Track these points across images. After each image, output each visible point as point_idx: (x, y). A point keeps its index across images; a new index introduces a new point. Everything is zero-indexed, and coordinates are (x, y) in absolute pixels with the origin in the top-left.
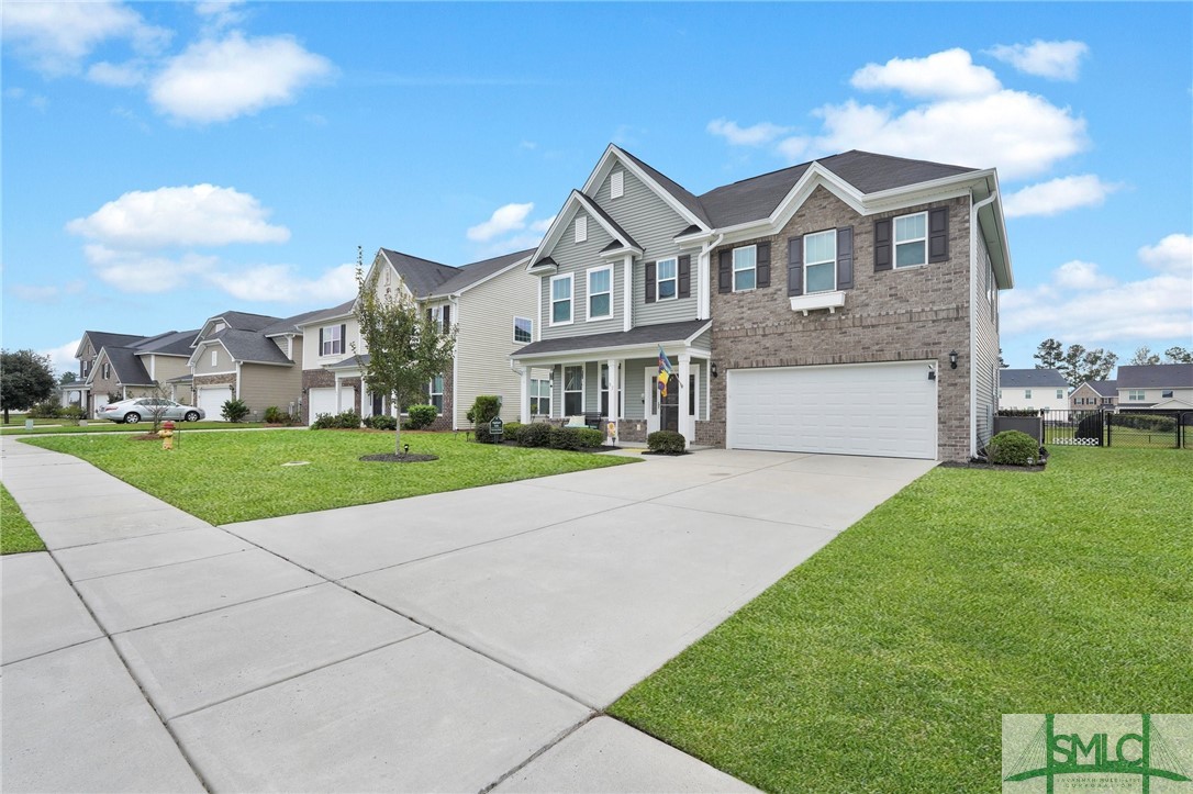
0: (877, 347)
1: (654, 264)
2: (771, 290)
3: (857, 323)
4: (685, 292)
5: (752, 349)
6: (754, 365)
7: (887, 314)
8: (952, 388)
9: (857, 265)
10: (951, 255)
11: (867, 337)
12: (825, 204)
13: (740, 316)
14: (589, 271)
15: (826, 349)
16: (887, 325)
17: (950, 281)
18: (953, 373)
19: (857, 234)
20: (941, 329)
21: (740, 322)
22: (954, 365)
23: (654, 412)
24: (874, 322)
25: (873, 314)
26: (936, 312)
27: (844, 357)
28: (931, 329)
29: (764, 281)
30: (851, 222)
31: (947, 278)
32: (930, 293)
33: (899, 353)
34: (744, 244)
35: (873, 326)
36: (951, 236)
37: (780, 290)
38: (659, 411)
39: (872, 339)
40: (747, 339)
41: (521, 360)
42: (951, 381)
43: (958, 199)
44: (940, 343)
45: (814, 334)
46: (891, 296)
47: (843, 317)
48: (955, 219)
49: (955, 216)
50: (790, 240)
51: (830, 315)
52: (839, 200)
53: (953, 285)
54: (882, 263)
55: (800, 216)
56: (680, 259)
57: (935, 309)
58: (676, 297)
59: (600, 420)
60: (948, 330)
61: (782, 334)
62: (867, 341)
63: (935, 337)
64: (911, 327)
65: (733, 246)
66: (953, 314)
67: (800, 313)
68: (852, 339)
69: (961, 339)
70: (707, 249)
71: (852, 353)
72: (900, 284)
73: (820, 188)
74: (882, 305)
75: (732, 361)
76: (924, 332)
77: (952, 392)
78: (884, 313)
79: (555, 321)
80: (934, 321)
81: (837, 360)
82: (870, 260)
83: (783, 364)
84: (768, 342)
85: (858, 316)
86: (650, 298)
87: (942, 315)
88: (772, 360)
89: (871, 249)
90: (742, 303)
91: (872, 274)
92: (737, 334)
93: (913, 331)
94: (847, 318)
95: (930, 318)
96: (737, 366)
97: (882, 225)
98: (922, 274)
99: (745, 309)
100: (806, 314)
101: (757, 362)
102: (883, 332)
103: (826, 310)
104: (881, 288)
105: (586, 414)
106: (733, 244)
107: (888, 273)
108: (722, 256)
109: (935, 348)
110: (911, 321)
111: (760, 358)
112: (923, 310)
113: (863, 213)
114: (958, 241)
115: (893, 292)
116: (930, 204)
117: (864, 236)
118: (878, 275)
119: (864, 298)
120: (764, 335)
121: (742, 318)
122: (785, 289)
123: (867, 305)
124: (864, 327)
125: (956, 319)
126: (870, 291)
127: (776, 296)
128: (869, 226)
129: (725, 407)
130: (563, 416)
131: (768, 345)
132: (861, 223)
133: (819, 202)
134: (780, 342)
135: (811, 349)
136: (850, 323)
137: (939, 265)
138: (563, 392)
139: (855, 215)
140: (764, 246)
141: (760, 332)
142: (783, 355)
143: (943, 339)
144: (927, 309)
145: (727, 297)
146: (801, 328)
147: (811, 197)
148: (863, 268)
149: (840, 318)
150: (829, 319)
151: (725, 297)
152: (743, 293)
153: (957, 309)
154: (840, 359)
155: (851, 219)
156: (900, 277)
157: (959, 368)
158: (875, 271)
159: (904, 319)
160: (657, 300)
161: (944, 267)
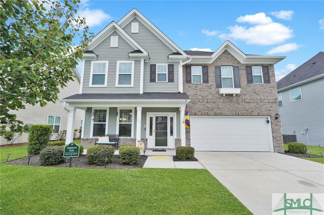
0: (251, 110)
1: (155, 65)
2: (209, 84)
3: (243, 101)
4: (171, 80)
5: (202, 107)
6: (203, 114)
7: (254, 99)
8: (276, 126)
9: (241, 80)
10: (271, 81)
11: (247, 106)
12: (228, 57)
13: (196, 93)
14: (118, 62)
15: (233, 110)
16: (254, 102)
17: (271, 90)
18: (276, 121)
19: (240, 69)
20: (271, 105)
21: (196, 96)
22: (276, 118)
23: (151, 134)
24: (249, 101)
25: (249, 98)
26: (269, 99)
27: (239, 113)
28: (268, 106)
29: (206, 81)
30: (238, 65)
31: (271, 89)
32: (266, 93)
33: (258, 113)
34: (197, 65)
35: (249, 102)
36: (270, 76)
37: (213, 85)
38: (154, 134)
39: (249, 107)
40: (200, 103)
41: (70, 103)
42: (276, 124)
43: (270, 64)
44: (271, 110)
45: (227, 104)
46: (254, 92)
47: (238, 98)
48: (271, 70)
49: (270, 69)
50: (216, 67)
51: (233, 97)
52: (233, 56)
53: (273, 91)
54: (250, 81)
55: (219, 59)
56: (169, 65)
57: (268, 98)
58: (167, 81)
59: (119, 139)
60: (273, 106)
61: (215, 102)
62: (247, 108)
63: (269, 108)
64: (261, 104)
65: (192, 65)
66: (274, 101)
67: (222, 95)
68: (242, 107)
69: (277, 109)
70: (182, 64)
71: (242, 112)
72: (256, 89)
73: (226, 51)
74: (251, 95)
75: (193, 112)
76: (265, 106)
77: (276, 127)
78: (252, 98)
79: (93, 84)
80: (268, 103)
81: (237, 114)
82: (245, 79)
83: (216, 114)
84: (209, 105)
85: (243, 98)
86: (153, 80)
87: (271, 101)
88: (211, 113)
89: (246, 75)
90: (196, 88)
91: (247, 84)
92: (195, 101)
93: (262, 106)
94: (240, 99)
95: (267, 101)
96: (195, 114)
97: (249, 68)
98: (263, 86)
99: (198, 91)
100: (224, 95)
101: (205, 113)
102: (253, 105)
103: (231, 95)
104: (250, 89)
105: (109, 136)
106: (192, 64)
107: (252, 84)
108: (187, 68)
109: (270, 112)
110: (261, 102)
111: (206, 112)
112: (265, 99)
113: (242, 63)
114: (272, 77)
115: (254, 91)
116: (263, 64)
117: (243, 70)
118: (249, 85)
119: (245, 92)
120: (207, 102)
121: (197, 94)
122: (215, 85)
123: (246, 95)
124: (246, 103)
125: (275, 103)
126: (247, 90)
127: (211, 87)
128: (244, 67)
129: (190, 132)
130: (91, 136)
131: (209, 106)
132: (241, 66)
133: (226, 56)
134: (214, 105)
135: (227, 109)
136: (241, 100)
137: (268, 84)
138: (92, 123)
139: (239, 63)
140: (205, 67)
141: (206, 101)
142: (216, 111)
143: (272, 109)
144: (266, 98)
145: (190, 85)
146: (222, 101)
147: (223, 53)
148: (243, 81)
149: (237, 99)
150: (233, 98)
151: (189, 85)
152: (197, 84)
153: (275, 99)
154: (238, 113)
155: (238, 64)
156: (256, 86)
157: (278, 120)
158: (248, 83)
159: (259, 101)
160: (157, 81)
161: (270, 84)
